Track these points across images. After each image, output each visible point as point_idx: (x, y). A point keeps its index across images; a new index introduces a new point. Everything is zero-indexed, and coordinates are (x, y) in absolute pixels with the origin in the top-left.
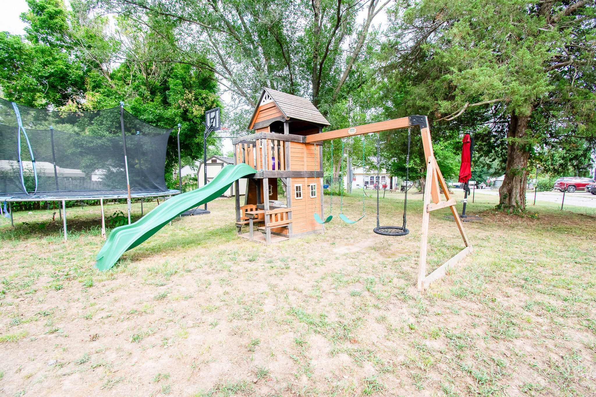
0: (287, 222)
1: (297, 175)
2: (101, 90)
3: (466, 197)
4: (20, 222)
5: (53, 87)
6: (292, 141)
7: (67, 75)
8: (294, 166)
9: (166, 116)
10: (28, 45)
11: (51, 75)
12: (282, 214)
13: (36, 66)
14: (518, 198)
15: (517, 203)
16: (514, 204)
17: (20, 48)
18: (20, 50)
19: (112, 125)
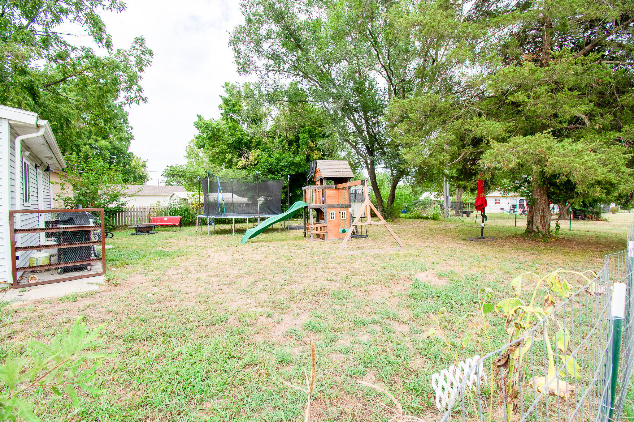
0: (325, 231)
1: (332, 207)
2: (260, 147)
3: (483, 222)
4: (218, 229)
5: (235, 148)
6: (328, 188)
7: (242, 140)
8: (329, 202)
9: (295, 162)
10: (223, 127)
11: (234, 141)
12: (321, 227)
13: (226, 137)
14: (539, 225)
15: (538, 228)
16: (535, 229)
17: (219, 129)
18: (219, 130)
19: (264, 171)
